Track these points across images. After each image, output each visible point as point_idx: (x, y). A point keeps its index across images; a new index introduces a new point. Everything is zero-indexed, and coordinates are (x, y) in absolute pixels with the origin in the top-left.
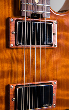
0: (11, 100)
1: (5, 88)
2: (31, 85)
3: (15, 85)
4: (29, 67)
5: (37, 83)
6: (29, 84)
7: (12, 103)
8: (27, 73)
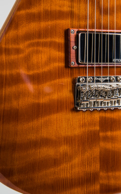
0: (71, 48)
1: (63, 32)
2: (96, 32)
3: (76, 30)
4: (94, 10)
5: (105, 31)
6: (94, 30)
7: (73, 52)
8: (92, 17)
